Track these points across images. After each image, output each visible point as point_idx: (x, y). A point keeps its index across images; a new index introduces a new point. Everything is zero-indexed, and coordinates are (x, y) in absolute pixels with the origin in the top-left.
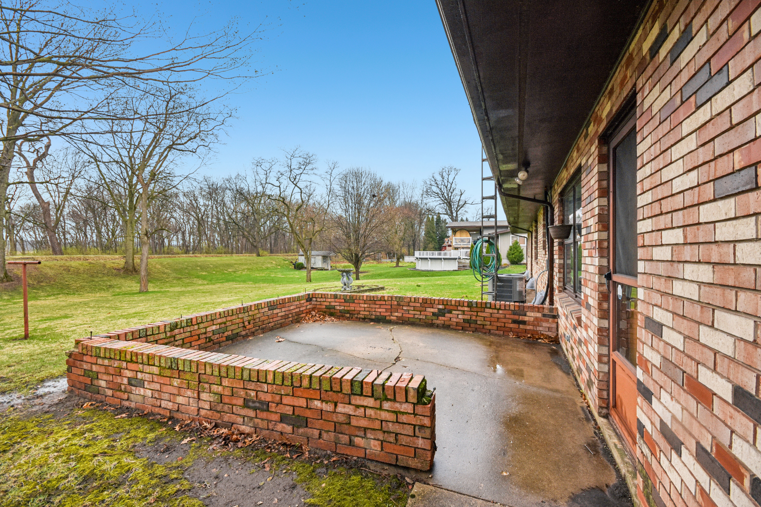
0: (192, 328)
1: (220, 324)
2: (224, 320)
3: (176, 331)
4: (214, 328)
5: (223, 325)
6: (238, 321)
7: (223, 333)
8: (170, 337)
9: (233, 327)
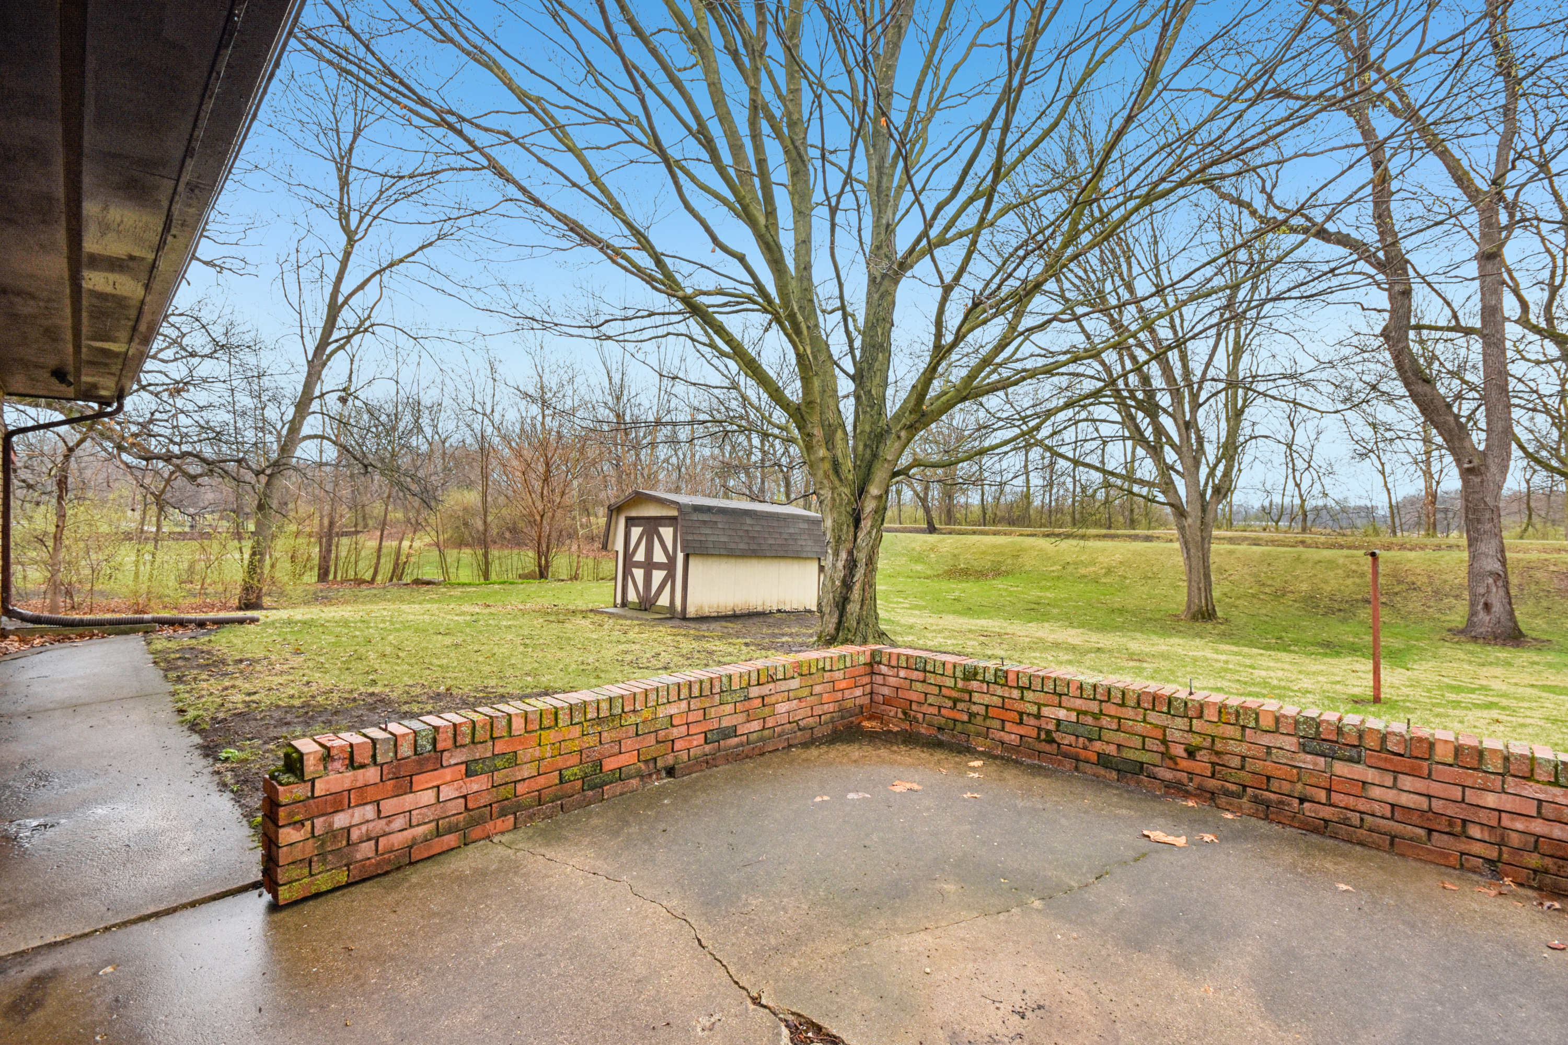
0: (1006, 692)
1: (1079, 713)
2: (1094, 707)
3: (974, 685)
4: (1062, 714)
5: (1089, 720)
6: (1140, 727)
7: (1090, 740)
8: (962, 690)
9: (1121, 737)
